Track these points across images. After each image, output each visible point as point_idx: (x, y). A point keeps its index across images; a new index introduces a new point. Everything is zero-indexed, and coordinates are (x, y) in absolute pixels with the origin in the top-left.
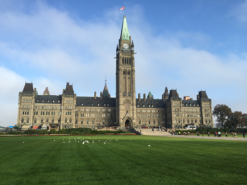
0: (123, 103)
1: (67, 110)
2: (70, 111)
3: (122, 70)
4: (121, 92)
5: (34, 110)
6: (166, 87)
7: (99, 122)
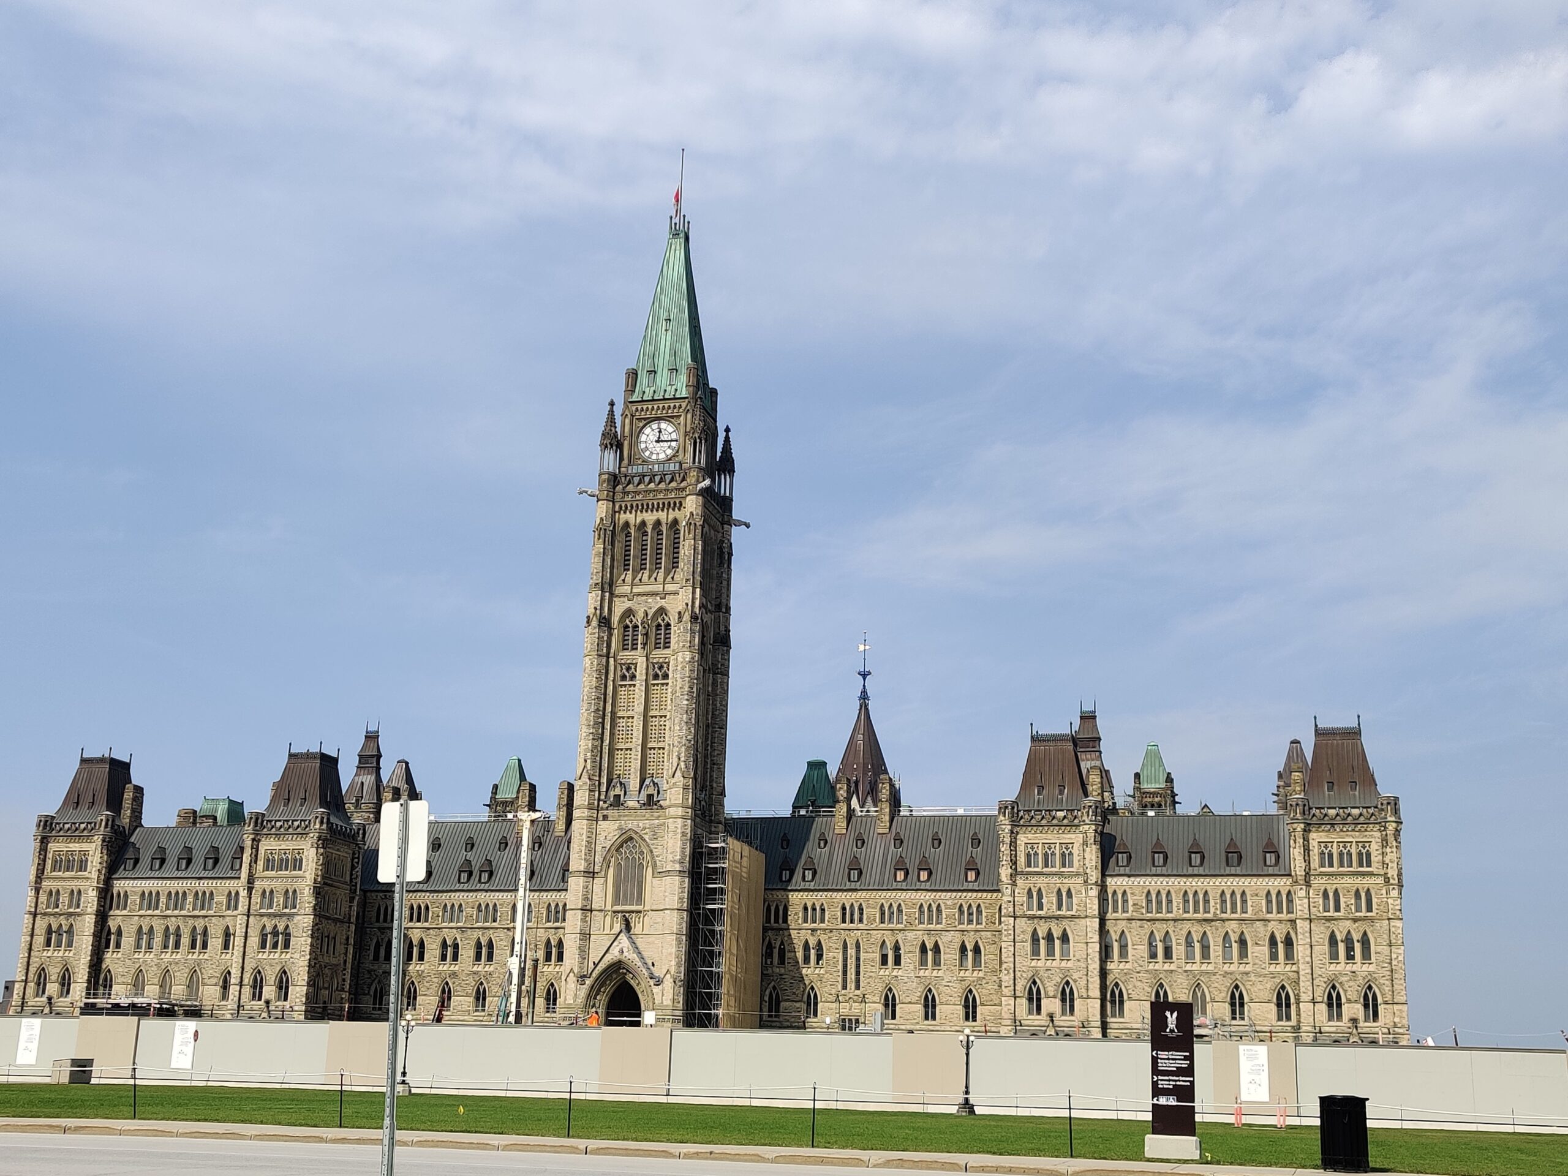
0: (598, 859)
1: (269, 915)
2: (281, 928)
3: (605, 619)
4: (585, 778)
5: (102, 917)
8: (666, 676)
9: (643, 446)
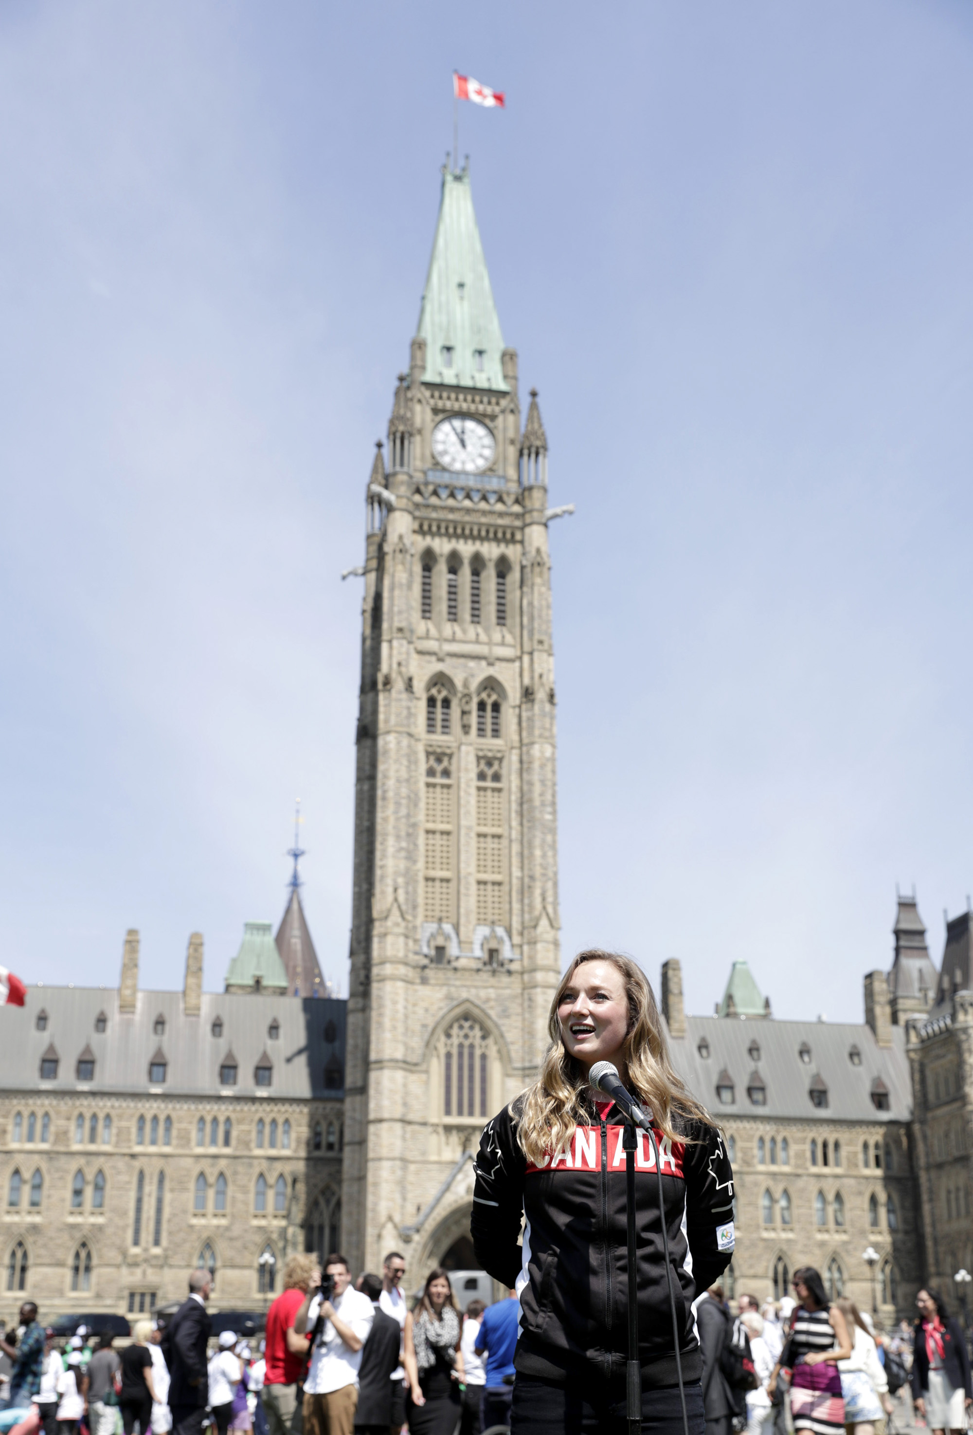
0: (417, 1043)
3: (409, 685)
4: (395, 916)
6: (906, 892)
7: (152, 1277)
8: (496, 777)
9: (440, 447)
